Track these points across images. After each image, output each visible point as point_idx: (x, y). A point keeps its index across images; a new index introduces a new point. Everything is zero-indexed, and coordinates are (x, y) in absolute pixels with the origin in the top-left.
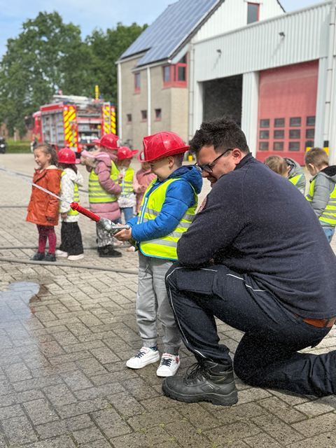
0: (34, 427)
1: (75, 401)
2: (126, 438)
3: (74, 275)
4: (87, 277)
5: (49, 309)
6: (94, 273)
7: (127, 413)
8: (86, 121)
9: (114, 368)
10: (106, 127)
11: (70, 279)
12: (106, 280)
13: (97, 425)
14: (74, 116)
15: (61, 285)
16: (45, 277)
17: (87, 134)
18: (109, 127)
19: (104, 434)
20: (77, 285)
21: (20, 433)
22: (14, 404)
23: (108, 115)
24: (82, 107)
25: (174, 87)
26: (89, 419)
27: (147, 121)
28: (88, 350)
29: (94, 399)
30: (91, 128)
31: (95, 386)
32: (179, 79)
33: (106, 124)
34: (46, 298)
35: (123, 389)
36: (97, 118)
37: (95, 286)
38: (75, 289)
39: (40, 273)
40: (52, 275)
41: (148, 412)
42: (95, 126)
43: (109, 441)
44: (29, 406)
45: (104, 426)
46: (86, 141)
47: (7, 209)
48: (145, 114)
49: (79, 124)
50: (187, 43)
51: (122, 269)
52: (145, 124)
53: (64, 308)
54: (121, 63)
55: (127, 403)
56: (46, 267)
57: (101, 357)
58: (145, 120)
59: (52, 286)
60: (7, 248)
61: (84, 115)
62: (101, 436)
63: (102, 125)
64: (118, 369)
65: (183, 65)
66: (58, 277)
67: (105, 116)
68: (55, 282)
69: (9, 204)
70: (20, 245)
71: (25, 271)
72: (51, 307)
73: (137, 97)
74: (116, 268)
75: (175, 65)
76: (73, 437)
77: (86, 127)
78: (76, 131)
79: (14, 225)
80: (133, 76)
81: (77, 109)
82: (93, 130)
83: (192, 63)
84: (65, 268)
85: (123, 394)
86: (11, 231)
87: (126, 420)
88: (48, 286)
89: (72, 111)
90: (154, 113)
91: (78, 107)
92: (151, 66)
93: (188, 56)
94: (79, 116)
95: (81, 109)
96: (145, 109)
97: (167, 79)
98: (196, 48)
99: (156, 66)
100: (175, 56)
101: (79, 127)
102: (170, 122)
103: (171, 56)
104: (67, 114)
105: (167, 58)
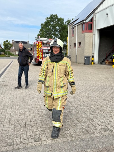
25: (86, 32)
50: (93, 13)
54: (69, 26)
61: (46, 45)
65: (91, 23)
75: (87, 23)
77: (46, 50)
90: (78, 44)
91: (43, 42)
92: (77, 24)
93: (93, 19)
94: (43, 46)
95: (44, 43)
96: (75, 43)
97: (83, 29)
98: (97, 15)
99: (79, 24)
100: (87, 19)
101: (44, 50)
102: (84, 47)
103: (85, 19)
104: (38, 45)
105: (84, 20)
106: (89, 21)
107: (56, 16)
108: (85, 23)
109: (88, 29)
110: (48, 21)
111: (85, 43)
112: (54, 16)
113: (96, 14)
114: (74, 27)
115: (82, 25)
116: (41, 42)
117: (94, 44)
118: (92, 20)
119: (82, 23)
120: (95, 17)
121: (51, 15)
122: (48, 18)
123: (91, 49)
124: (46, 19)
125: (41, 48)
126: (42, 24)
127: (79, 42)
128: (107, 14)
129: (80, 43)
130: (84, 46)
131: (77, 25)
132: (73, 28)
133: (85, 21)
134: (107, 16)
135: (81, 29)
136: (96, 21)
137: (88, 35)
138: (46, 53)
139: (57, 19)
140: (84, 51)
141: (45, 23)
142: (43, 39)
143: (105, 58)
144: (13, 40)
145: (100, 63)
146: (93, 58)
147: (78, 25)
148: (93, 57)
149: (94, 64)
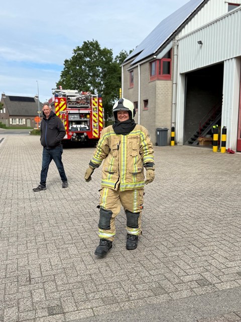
8: (76, 111)
18: (97, 116)
24: (73, 99)
25: (159, 79)
30: (81, 117)
32: (163, 73)
36: (86, 108)
42: (85, 115)
46: (77, 128)
49: (69, 113)
50: (172, 40)
54: (124, 66)
67: (93, 107)
73: (131, 90)
75: (160, 60)
77: (76, 116)
78: (66, 120)
80: (128, 73)
82: (83, 119)
89: (63, 102)
90: (143, 103)
91: (69, 99)
92: (140, 63)
93: (172, 51)
94: (69, 107)
95: (71, 100)
96: (136, 101)
97: (153, 73)
98: (180, 43)
99: (144, 63)
100: (160, 52)
101: (70, 116)
102: (155, 110)
103: (156, 52)
104: (58, 105)
105: (153, 54)
106: (164, 57)
107: (96, 45)
108: (155, 60)
109: (161, 73)
110: (78, 54)
111: (157, 101)
112: (92, 44)
113: (178, 41)
114: (133, 68)
115: (151, 63)
116: (64, 99)
117: (175, 104)
118: (169, 54)
119: (150, 59)
120: (175, 47)
121: (85, 43)
122: (79, 49)
123: (170, 113)
124: (75, 51)
125: (65, 111)
126: (66, 61)
127: (145, 99)
128: (200, 43)
129: (146, 102)
130: (155, 107)
131: (140, 65)
132: (131, 71)
133: (155, 57)
134: (201, 47)
135: (148, 73)
136: (177, 55)
137: (161, 85)
138: (75, 121)
139: (99, 50)
140: (155, 118)
141: (72, 58)
142: (69, 93)
143: (198, 133)
144: (3, 95)
145: (187, 142)
146: (173, 133)
147: (142, 64)
148: (173, 129)
149: (176, 144)
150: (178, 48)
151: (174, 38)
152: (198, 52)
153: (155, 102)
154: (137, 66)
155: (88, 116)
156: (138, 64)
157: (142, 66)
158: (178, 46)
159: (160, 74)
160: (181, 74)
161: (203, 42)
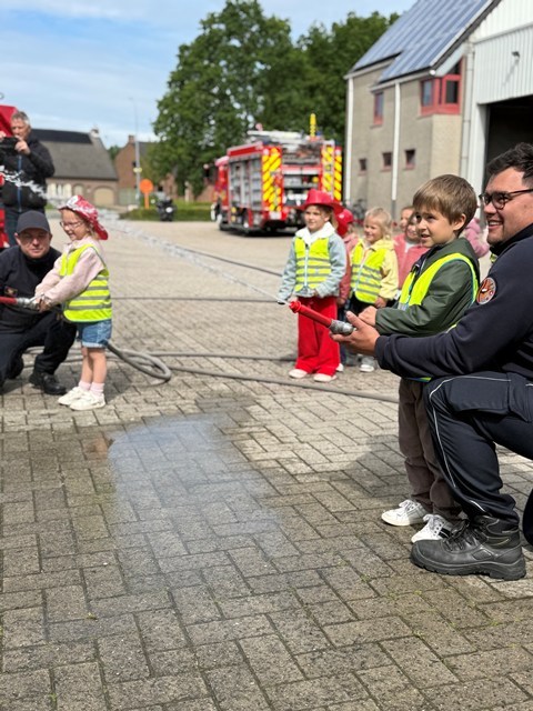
0: (245, 580)
1: (298, 553)
2: (369, 603)
3: (283, 395)
4: (303, 400)
5: (252, 438)
6: (313, 394)
7: (368, 574)
8: (297, 171)
9: (347, 518)
10: (327, 179)
11: (280, 401)
12: (330, 404)
13: (327, 584)
14: (278, 162)
15: (267, 407)
16: (243, 396)
17: (298, 191)
18: (331, 180)
19: (338, 595)
20: (289, 409)
21: (227, 584)
22: (216, 550)
23: (331, 160)
24: (291, 148)
25: (439, 113)
26: (316, 576)
27: (391, 170)
28: (311, 494)
29: (322, 554)
30: (303, 181)
31: (322, 537)
32: (448, 101)
33: (326, 174)
34: (248, 424)
35: (362, 544)
36: (313, 165)
37: (315, 412)
38: (288, 415)
39: (237, 391)
40: (253, 394)
41: (398, 574)
42: (309, 178)
43: (345, 603)
44: (237, 554)
45: (338, 586)
46: (294, 202)
47: (182, 302)
48: (388, 158)
49: (286, 176)
50: (464, 41)
51: (353, 390)
52: (388, 174)
53: (273, 438)
54: (354, 78)
55: (368, 562)
56: (244, 382)
57: (329, 503)
58: (388, 168)
59: (254, 409)
60: (188, 356)
61: (294, 161)
62: (334, 597)
63: (319, 176)
64: (353, 520)
65: (454, 78)
66: (262, 397)
67: (325, 163)
68: (258, 404)
69: (183, 295)
70: (205, 351)
71: (215, 388)
72: (256, 435)
73: (377, 132)
74: (345, 389)
75: (441, 78)
76: (297, 596)
77: (295, 180)
78: (280, 186)
79: (194, 325)
80: (372, 97)
81: (283, 152)
82: (305, 184)
83: (469, 73)
84: (271, 386)
85: (363, 551)
86: (191, 332)
87: (368, 582)
88: (249, 409)
89: (276, 154)
90: (404, 155)
91: (285, 149)
92: (401, 80)
93: (464, 63)
94: (286, 164)
95: (288, 152)
96: (389, 151)
97: (427, 101)
98: (478, 49)
99: (409, 82)
100: (442, 63)
101: (286, 180)
103: (436, 63)
104: (268, 160)
107: (253, 10)
109: (443, 102)
110: (212, 31)
111: (433, 153)
112: (244, 8)
114: (382, 90)
116: (279, 150)
120: (470, 56)
121: (229, 4)
122: (212, 20)
124: (207, 24)
125: (279, 170)
126: (183, 48)
128: (516, 54)
129: (410, 154)
130: (429, 164)
131: (401, 84)
132: (378, 94)
135: (417, 100)
137: (443, 122)
138: (292, 189)
139: (261, 22)
141: (197, 40)
147: (405, 83)
150: (474, 57)
151: (467, 38)
152: (512, 69)
153: (430, 155)
154: (394, 86)
155: (316, 179)
156: (397, 82)
157: (404, 86)
158: (474, 53)
159: (440, 102)
160: (481, 106)
161: (521, 53)
